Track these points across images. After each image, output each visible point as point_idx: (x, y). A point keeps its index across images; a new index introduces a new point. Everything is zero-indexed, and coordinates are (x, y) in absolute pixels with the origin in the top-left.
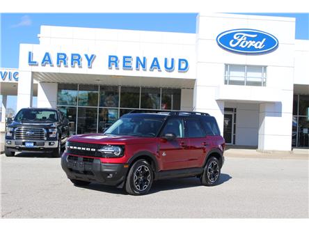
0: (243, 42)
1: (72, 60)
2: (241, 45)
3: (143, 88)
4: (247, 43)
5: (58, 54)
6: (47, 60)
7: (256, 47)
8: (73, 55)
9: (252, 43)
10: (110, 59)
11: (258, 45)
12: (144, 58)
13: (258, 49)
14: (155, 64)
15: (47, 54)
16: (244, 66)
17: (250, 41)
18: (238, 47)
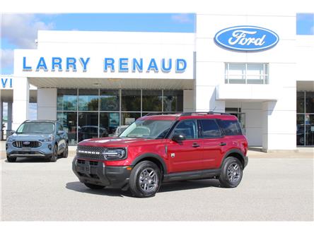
0: (243, 39)
1: (68, 64)
2: (241, 43)
3: (144, 91)
4: (247, 40)
5: (54, 59)
6: (42, 64)
7: (256, 44)
8: (68, 59)
9: (251, 40)
10: (106, 62)
11: (258, 42)
12: (141, 60)
13: (258, 46)
14: (153, 65)
15: (42, 59)
16: (244, 64)
17: (250, 39)
18: (237, 45)
